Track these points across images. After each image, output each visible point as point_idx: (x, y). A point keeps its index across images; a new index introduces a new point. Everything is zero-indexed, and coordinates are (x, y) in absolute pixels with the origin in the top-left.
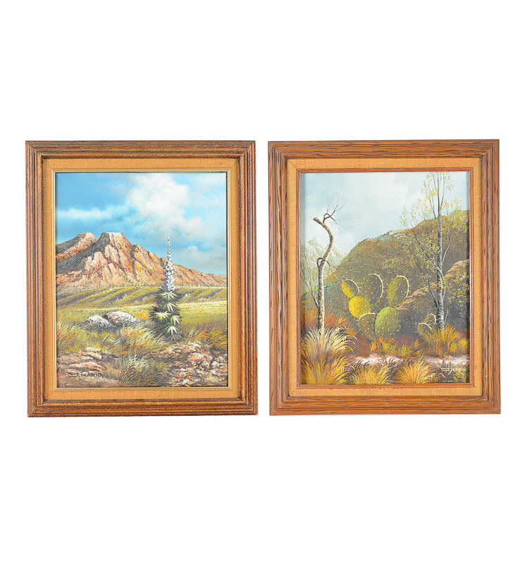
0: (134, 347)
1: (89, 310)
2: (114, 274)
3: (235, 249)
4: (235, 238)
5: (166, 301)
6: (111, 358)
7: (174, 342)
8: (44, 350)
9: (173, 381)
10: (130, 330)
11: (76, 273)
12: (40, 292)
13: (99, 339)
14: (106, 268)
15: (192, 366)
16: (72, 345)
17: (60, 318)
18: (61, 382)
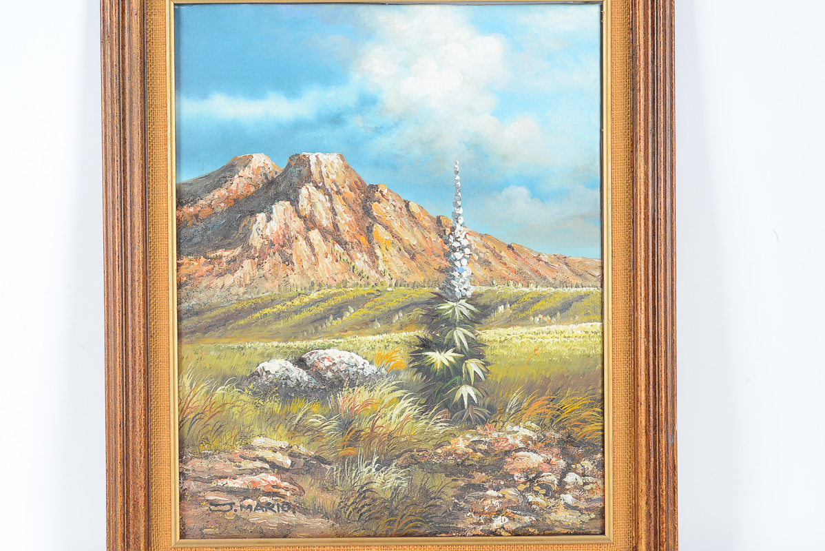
0: (371, 437)
1: (260, 346)
2: (321, 256)
3: (622, 195)
4: (622, 167)
5: (451, 324)
6: (312, 466)
7: (471, 424)
8: (148, 445)
9: (467, 521)
10: (361, 395)
11: (226, 254)
12: (139, 301)
13: (286, 418)
14: (301, 242)
15: (513, 484)
16: (218, 431)
17: (189, 365)
18: (191, 524)
